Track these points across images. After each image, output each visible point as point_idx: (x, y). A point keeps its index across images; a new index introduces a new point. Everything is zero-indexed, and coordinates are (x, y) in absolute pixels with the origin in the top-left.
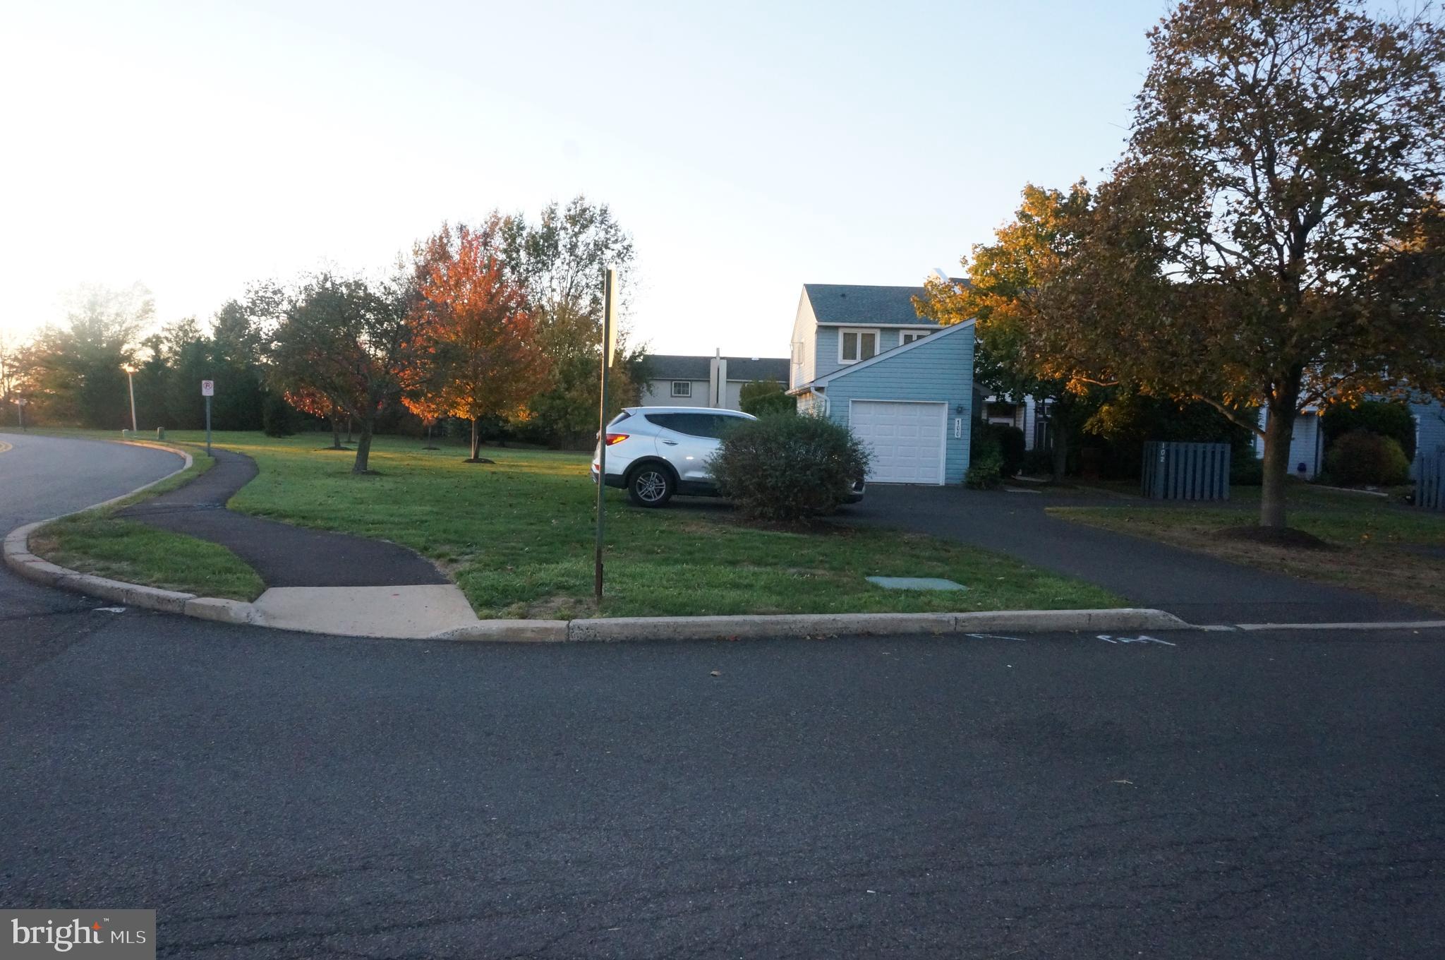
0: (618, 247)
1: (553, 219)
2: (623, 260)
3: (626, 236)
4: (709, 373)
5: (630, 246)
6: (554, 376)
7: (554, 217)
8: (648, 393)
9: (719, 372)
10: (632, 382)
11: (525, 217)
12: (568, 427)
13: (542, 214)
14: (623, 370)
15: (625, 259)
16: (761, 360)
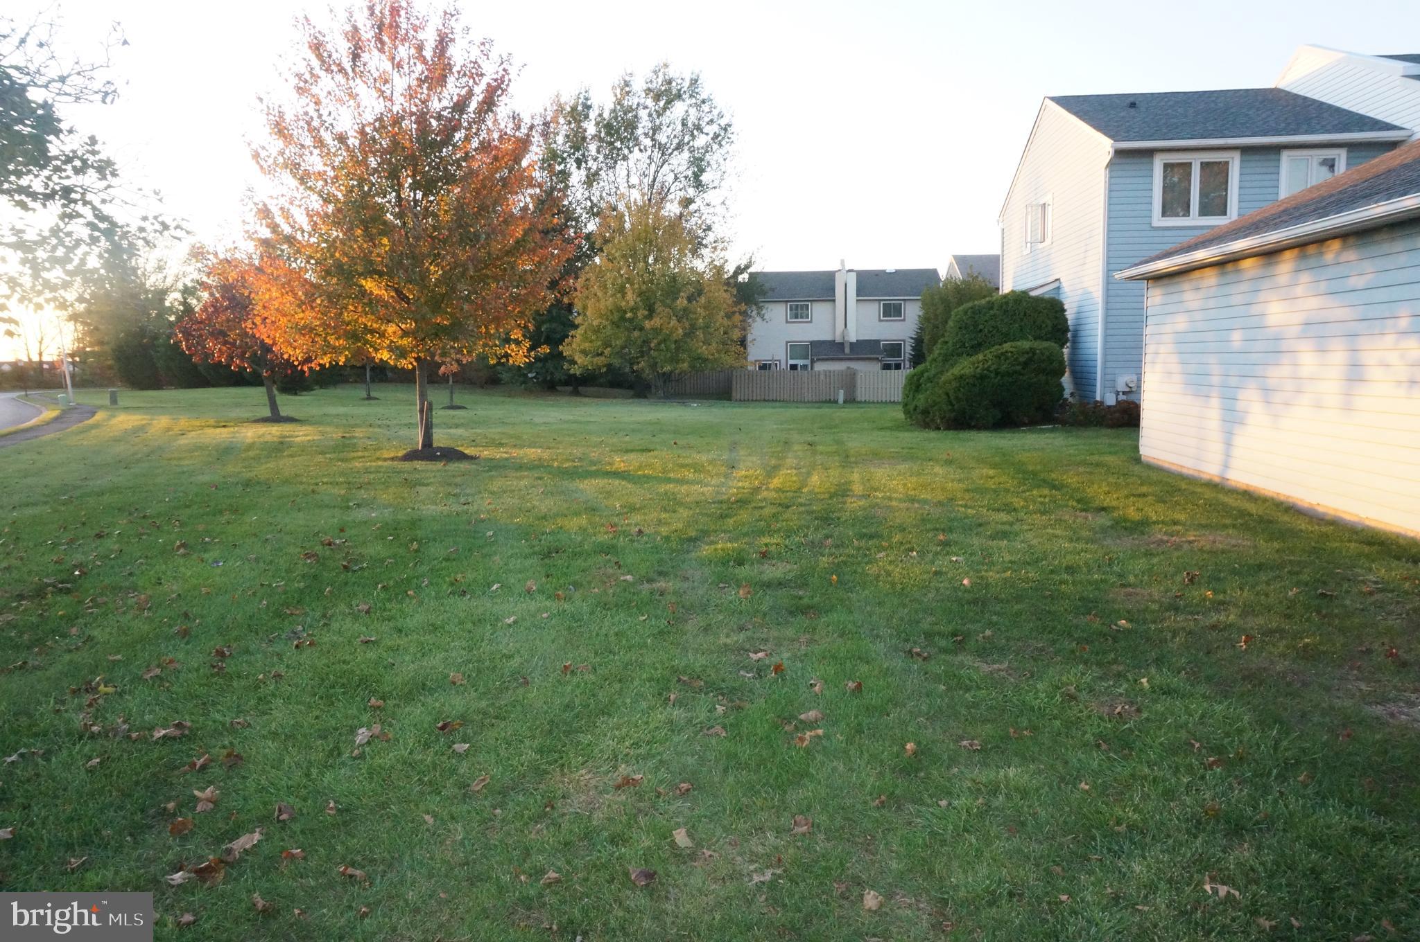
0: (712, 129)
1: (628, 93)
2: (721, 145)
3: (724, 112)
4: (833, 289)
5: (730, 126)
6: (628, 302)
7: (630, 92)
8: (758, 319)
9: (846, 288)
10: (737, 303)
11: (591, 94)
12: (654, 366)
13: (614, 88)
14: (725, 288)
15: (723, 143)
16: (897, 271)
